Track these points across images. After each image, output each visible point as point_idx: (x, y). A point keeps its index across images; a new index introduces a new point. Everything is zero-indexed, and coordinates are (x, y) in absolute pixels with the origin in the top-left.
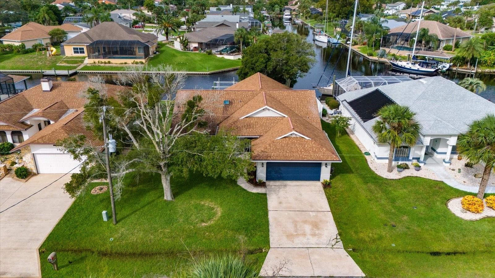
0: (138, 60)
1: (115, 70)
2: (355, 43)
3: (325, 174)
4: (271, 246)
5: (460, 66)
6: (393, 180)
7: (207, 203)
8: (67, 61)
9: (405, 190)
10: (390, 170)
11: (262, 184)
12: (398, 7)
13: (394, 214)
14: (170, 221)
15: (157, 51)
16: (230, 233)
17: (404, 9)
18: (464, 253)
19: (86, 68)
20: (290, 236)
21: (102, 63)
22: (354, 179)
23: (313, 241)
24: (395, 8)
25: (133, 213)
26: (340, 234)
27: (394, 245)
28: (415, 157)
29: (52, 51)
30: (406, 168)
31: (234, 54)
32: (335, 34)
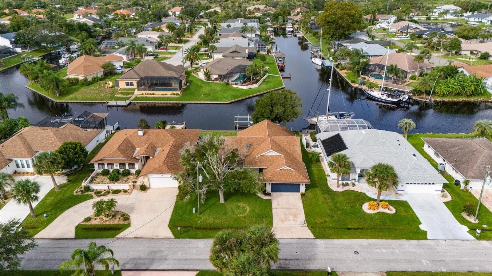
0: (175, 92)
1: (159, 101)
2: (343, 68)
3: (302, 189)
4: (274, 225)
5: (418, 96)
6: (338, 192)
7: (241, 204)
8: (121, 92)
9: (343, 198)
10: (338, 186)
11: (269, 194)
12: (390, 20)
13: (334, 211)
14: (225, 214)
15: (187, 82)
16: (254, 219)
17: (395, 22)
18: (362, 229)
19: (136, 98)
20: (282, 221)
21: (148, 94)
22: (318, 191)
23: (293, 223)
24: (387, 21)
25: (206, 209)
26: (306, 220)
27: (331, 225)
28: (353, 178)
29: (109, 84)
30: (347, 185)
31: (246, 84)
32: (329, 56)
